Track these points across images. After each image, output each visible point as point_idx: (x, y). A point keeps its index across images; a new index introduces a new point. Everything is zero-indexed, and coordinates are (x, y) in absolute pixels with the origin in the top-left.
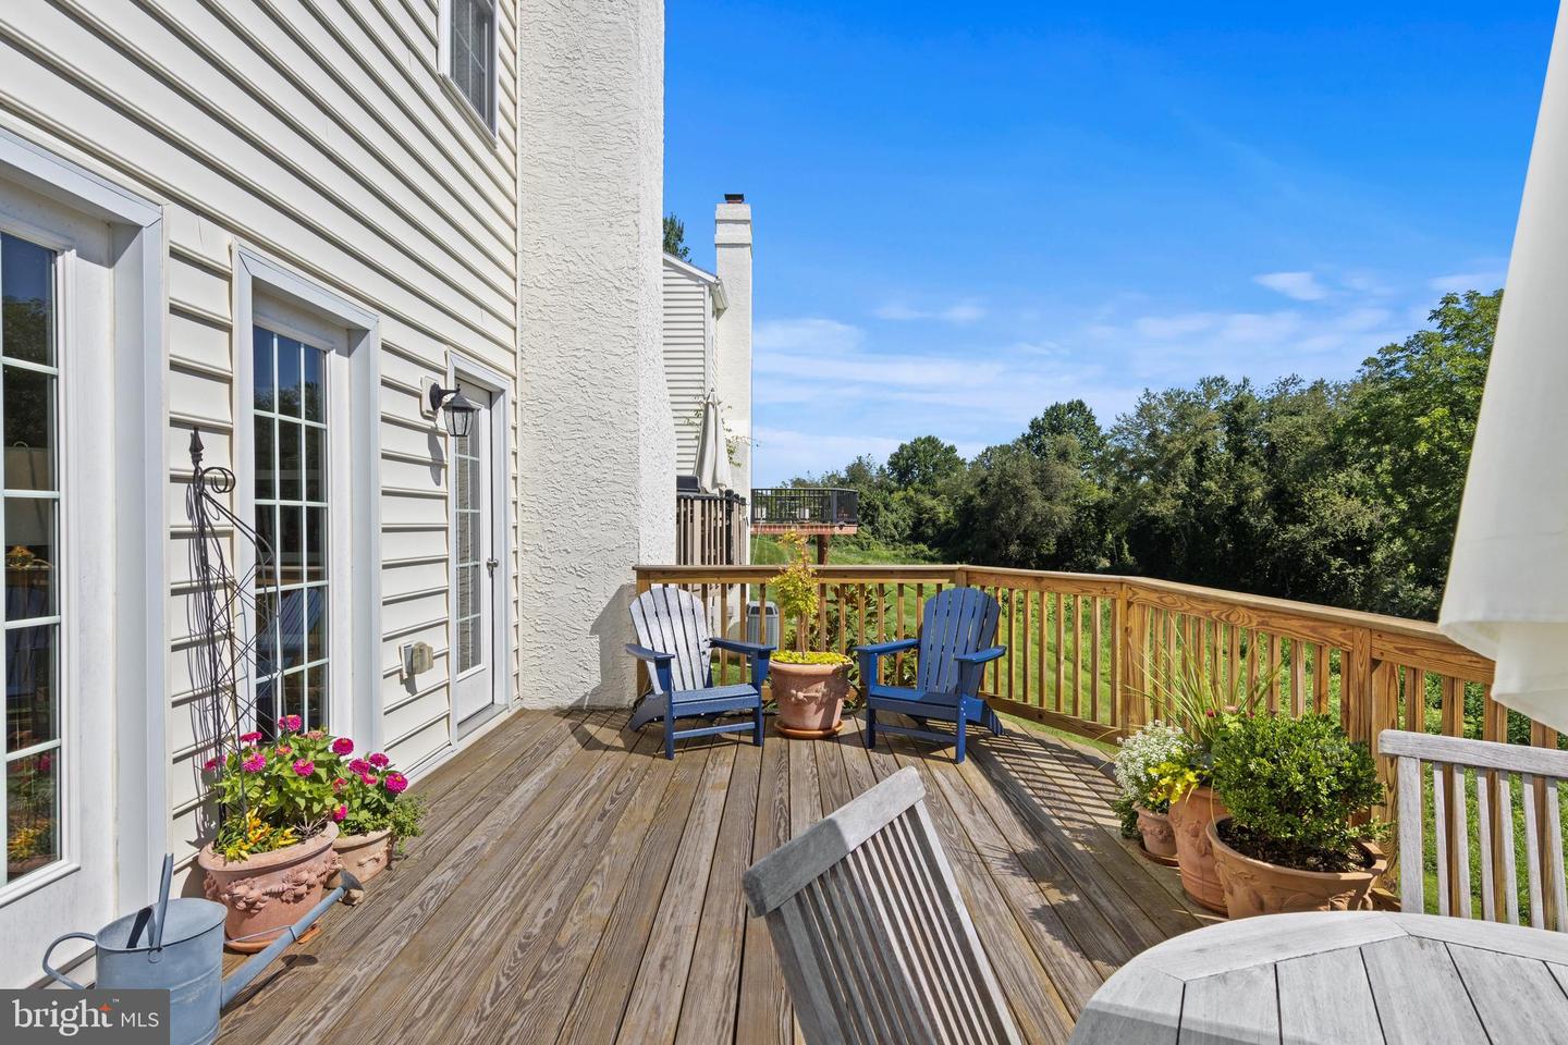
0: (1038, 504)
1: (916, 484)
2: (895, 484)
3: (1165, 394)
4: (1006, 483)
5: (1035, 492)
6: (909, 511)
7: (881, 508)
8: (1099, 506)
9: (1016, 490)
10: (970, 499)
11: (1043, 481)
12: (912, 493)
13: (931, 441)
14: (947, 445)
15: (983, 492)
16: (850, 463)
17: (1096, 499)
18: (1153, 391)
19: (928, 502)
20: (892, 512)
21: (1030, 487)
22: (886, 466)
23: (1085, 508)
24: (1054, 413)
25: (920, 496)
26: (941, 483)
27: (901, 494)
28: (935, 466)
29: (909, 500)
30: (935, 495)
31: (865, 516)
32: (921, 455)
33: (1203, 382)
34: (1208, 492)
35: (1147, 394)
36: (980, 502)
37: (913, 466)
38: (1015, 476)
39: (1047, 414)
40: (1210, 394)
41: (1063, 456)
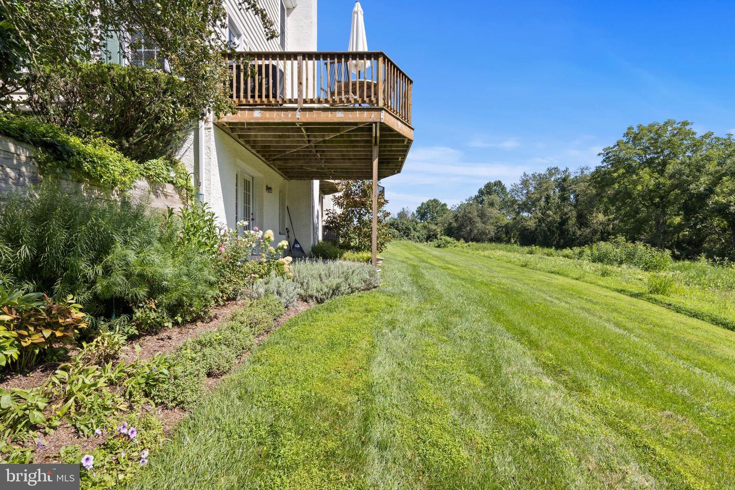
0: (480, 225)
1: (429, 220)
2: (419, 221)
3: (533, 175)
4: (466, 216)
5: (479, 219)
6: (425, 232)
7: (412, 229)
8: (506, 226)
9: (470, 219)
10: (451, 223)
11: (482, 215)
12: (426, 224)
13: (435, 201)
14: (443, 203)
15: (456, 220)
16: (399, 211)
17: (505, 223)
18: (527, 173)
19: (433, 227)
20: (417, 231)
21: (477, 217)
22: (415, 212)
23: (500, 227)
24: (488, 186)
25: (430, 225)
26: (439, 219)
27: (422, 224)
28: (437, 212)
29: (425, 227)
30: (436, 224)
31: (404, 233)
32: (431, 207)
33: (548, 169)
34: (549, 216)
35: (525, 175)
36: (455, 224)
37: (427, 213)
38: (470, 213)
39: (486, 187)
40: (551, 174)
41: (492, 204)
